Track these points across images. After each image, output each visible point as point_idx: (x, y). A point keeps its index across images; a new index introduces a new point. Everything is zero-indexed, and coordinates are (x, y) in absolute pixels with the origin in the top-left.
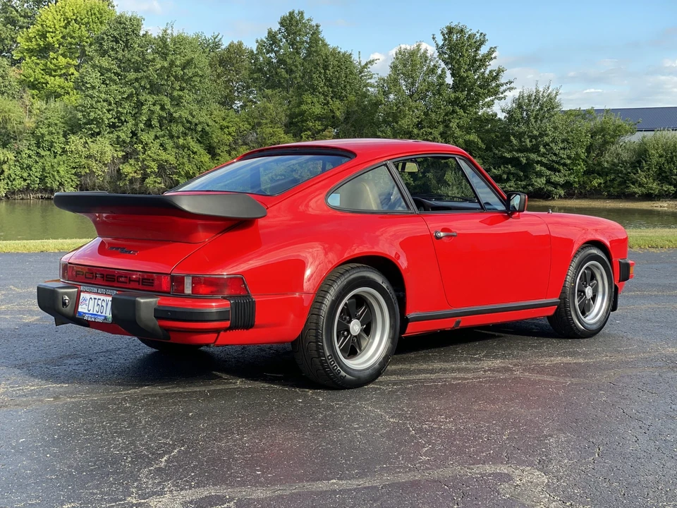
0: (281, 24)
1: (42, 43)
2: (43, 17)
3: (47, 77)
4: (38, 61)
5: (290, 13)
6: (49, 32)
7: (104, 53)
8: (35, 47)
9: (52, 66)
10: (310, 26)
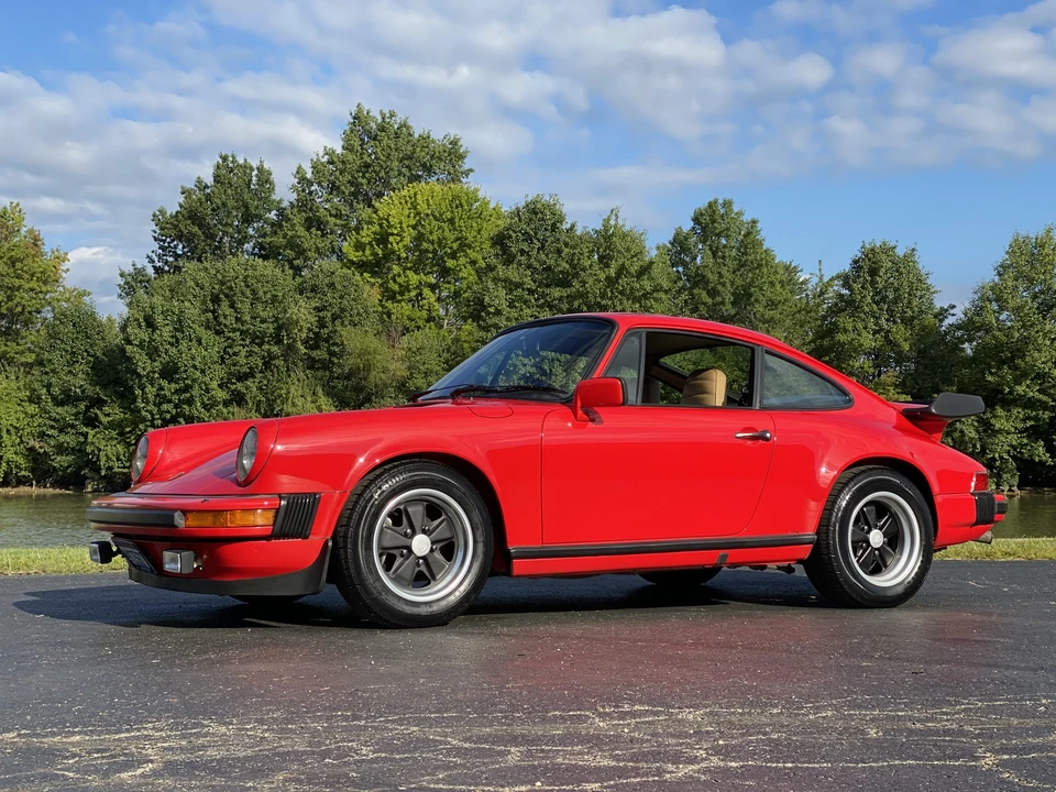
0: (696, 220)
1: (380, 252)
2: (380, 213)
3: (389, 304)
4: (372, 280)
5: (710, 205)
6: (393, 234)
7: (509, 260)
8: (371, 258)
9: (396, 288)
10: (742, 223)
